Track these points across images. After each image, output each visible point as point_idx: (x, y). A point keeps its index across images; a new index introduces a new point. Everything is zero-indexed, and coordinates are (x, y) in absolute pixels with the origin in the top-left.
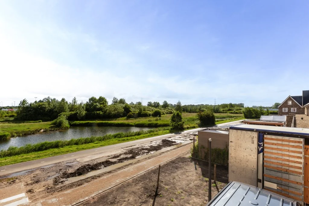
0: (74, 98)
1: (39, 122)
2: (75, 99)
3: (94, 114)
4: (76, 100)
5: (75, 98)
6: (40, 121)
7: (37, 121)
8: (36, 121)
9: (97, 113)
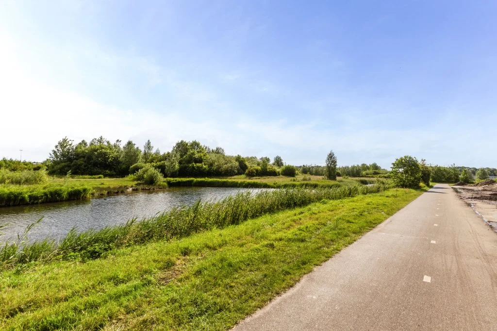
0: (147, 141)
1: (100, 178)
2: (149, 143)
3: (193, 167)
4: (152, 145)
5: (149, 141)
6: (100, 175)
7: (96, 176)
8: (94, 176)
9: (198, 167)
